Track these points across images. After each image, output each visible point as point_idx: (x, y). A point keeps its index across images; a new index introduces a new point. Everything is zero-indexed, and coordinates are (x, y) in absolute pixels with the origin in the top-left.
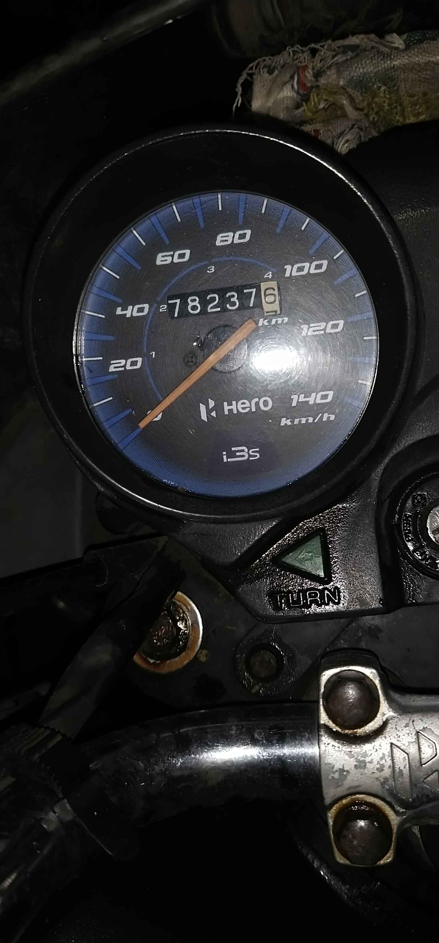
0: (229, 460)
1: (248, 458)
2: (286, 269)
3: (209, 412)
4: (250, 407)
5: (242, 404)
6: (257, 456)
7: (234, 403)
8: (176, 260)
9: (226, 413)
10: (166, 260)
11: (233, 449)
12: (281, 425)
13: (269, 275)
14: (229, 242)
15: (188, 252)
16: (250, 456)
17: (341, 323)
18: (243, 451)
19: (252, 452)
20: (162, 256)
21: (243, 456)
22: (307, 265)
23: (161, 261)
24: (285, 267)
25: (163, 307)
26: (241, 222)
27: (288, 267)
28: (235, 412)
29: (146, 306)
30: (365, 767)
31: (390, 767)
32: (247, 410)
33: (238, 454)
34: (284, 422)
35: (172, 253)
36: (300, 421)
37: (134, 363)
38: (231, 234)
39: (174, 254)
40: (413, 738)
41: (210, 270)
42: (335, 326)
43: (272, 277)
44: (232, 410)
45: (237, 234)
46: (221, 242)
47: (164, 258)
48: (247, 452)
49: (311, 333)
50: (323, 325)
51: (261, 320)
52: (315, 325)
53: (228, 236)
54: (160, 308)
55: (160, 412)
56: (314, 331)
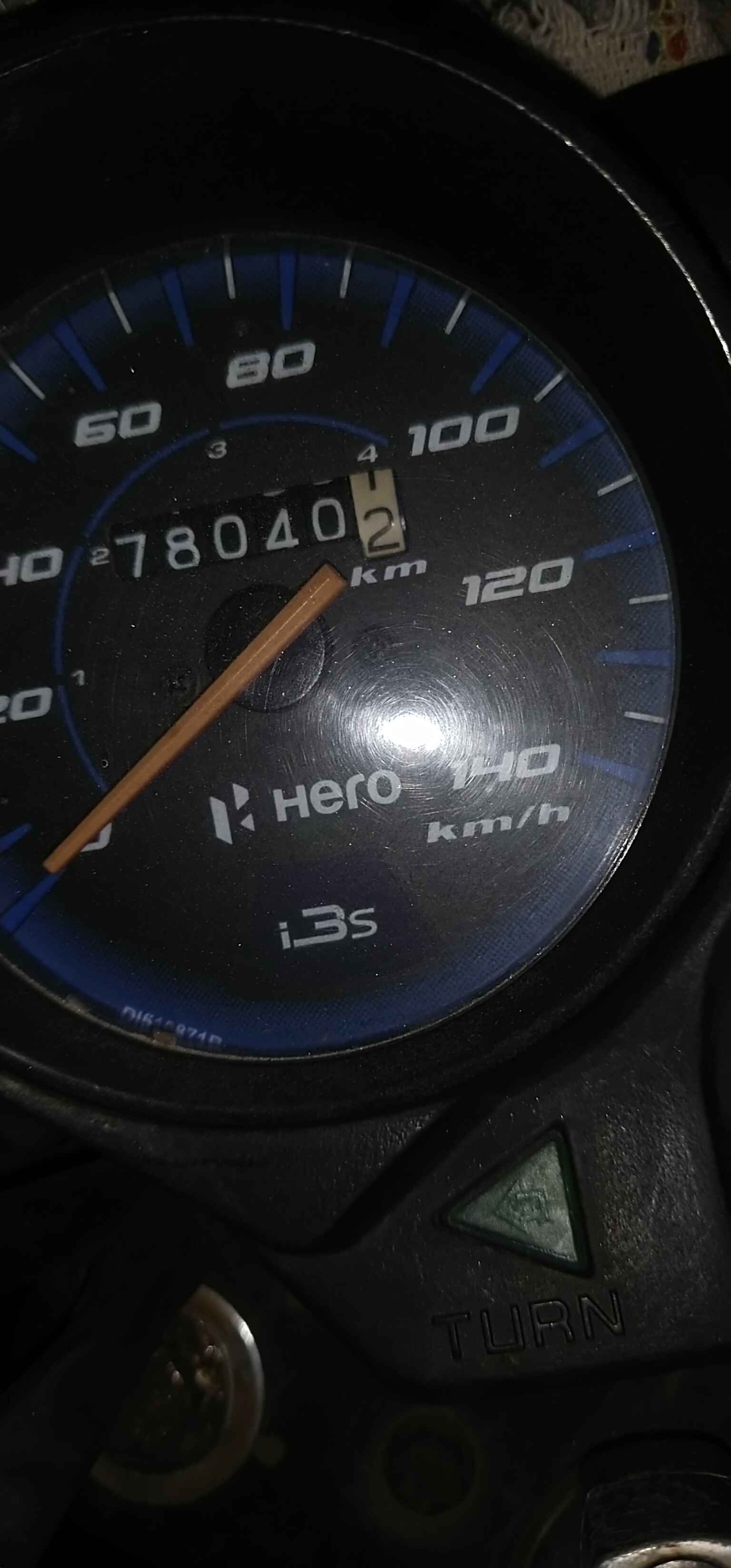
0: (298, 943)
1: (349, 936)
2: (413, 435)
3: (235, 817)
4: (345, 799)
5: (323, 790)
6: (369, 928)
7: (300, 789)
8: (127, 431)
9: (282, 817)
10: (100, 434)
11: (306, 913)
12: (429, 841)
13: (369, 451)
14: (261, 377)
15: (155, 410)
16: (352, 929)
17: (567, 565)
18: (332, 916)
19: (358, 917)
20: (92, 424)
21: (335, 930)
22: (466, 422)
23: (89, 436)
24: (411, 430)
25: (99, 553)
26: (286, 324)
27: (418, 431)
28: (304, 813)
29: (55, 555)
32: (338, 805)
33: (318, 925)
34: (436, 832)
35: (114, 414)
36: (479, 828)
37: (30, 704)
38: (263, 357)
39: (120, 414)
41: (214, 451)
42: (553, 574)
43: (376, 459)
44: (296, 808)
45: (280, 355)
46: (239, 377)
47: (94, 429)
48: (343, 917)
49: (489, 595)
50: (520, 573)
51: (357, 572)
52: (500, 574)
53: (257, 362)
54: (91, 556)
55: (104, 826)
56: (497, 591)
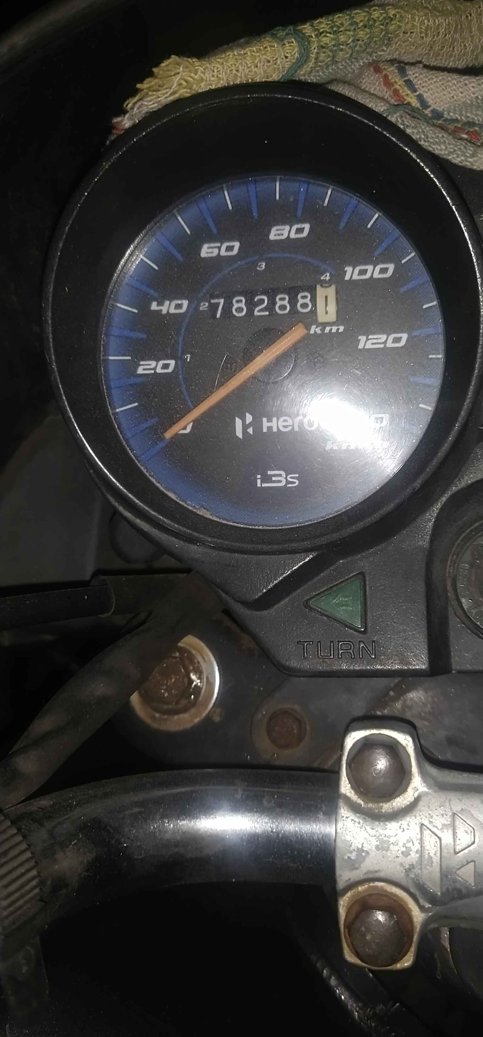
0: (264, 485)
1: (286, 485)
2: (347, 271)
3: (245, 427)
4: (293, 426)
5: (285, 421)
6: (295, 483)
7: (275, 419)
8: (223, 253)
9: (265, 430)
10: (212, 252)
11: (269, 473)
13: (326, 276)
14: (285, 236)
15: (237, 245)
16: (288, 482)
17: (405, 336)
18: (280, 475)
19: (291, 478)
21: (280, 481)
22: (370, 268)
23: (207, 253)
24: (346, 269)
25: (204, 305)
26: (299, 214)
27: (349, 269)
28: (275, 430)
29: (185, 303)
30: (388, 849)
31: (417, 852)
32: (290, 428)
33: (274, 479)
34: (330, 445)
35: (219, 245)
37: (166, 366)
38: (287, 228)
39: (221, 245)
40: (447, 820)
41: (260, 267)
42: (397, 340)
43: (330, 280)
44: (271, 427)
45: (295, 227)
46: (275, 235)
47: (210, 250)
48: (285, 476)
49: (369, 346)
50: (383, 337)
51: (313, 327)
52: (375, 336)
53: (284, 229)
54: (200, 306)
55: (190, 422)
56: (373, 344)
